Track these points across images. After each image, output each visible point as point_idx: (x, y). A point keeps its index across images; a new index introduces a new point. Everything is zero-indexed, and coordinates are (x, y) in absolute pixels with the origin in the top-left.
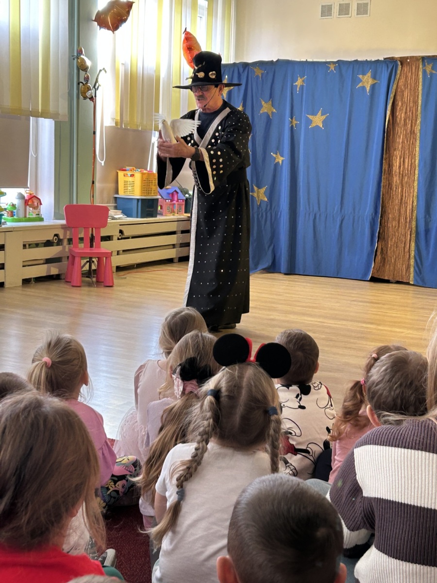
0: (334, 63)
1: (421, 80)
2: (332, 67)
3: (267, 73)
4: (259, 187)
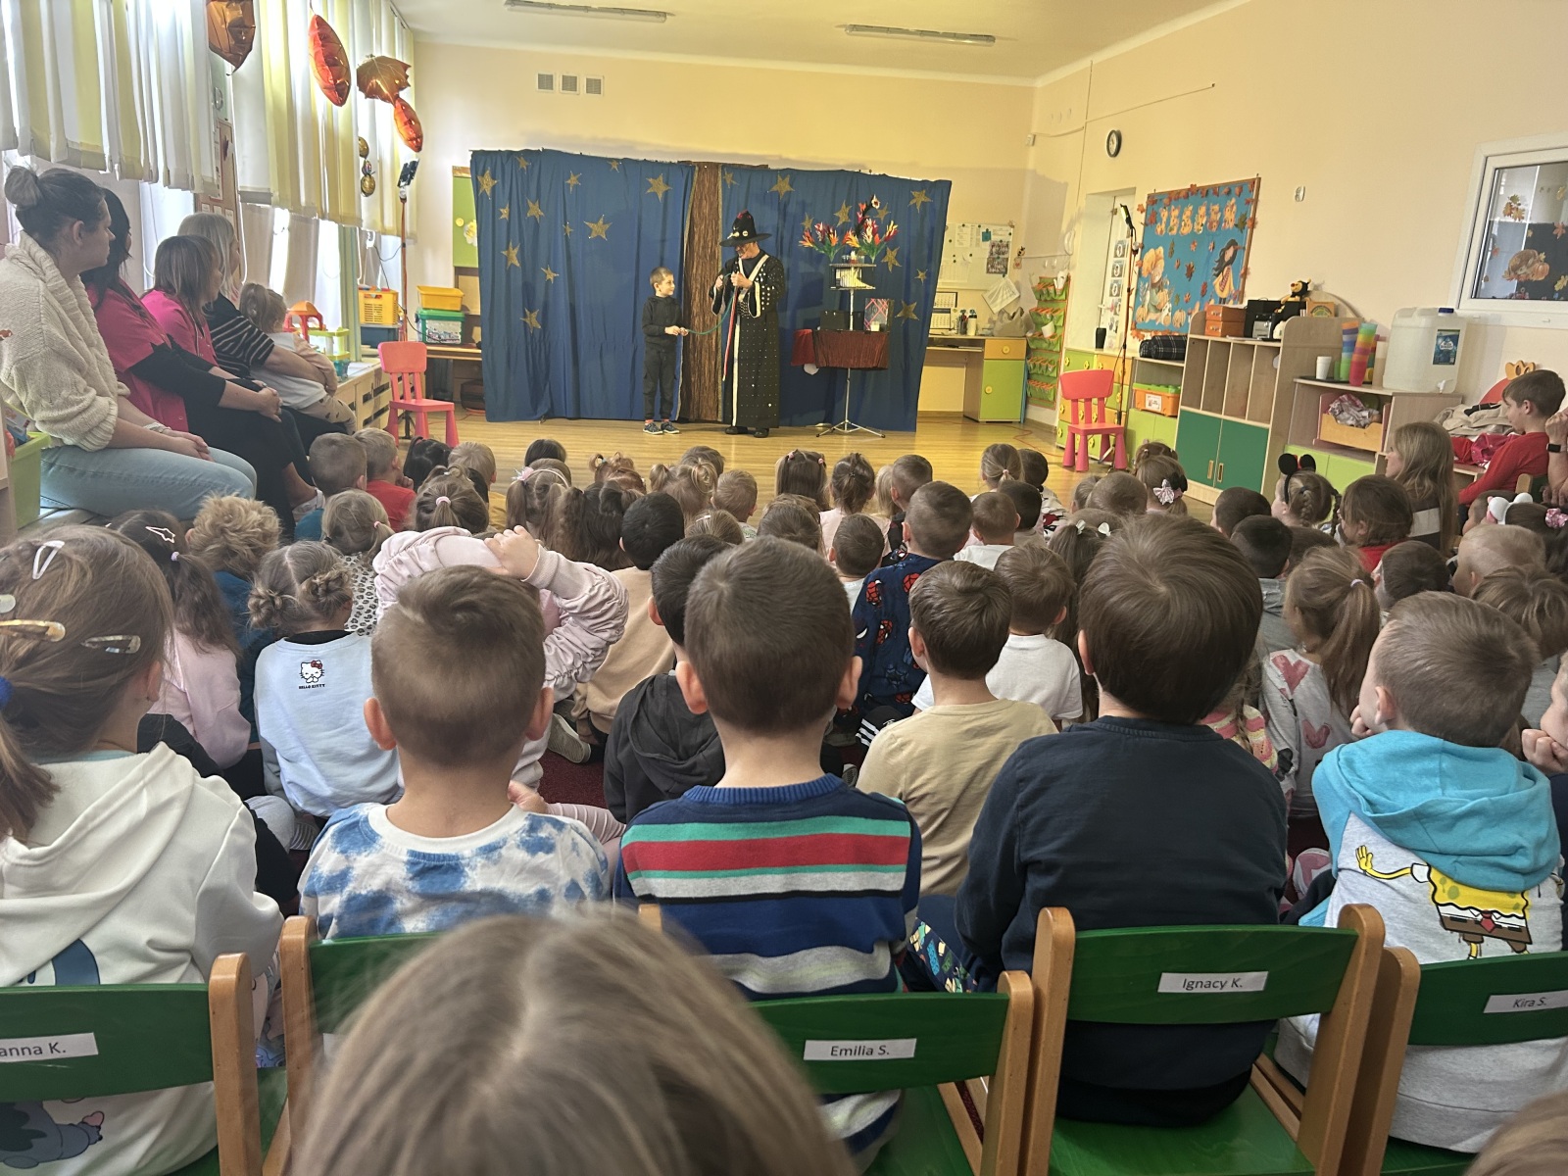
0: (617, 160)
1: (720, 191)
2: (615, 166)
3: (533, 165)
4: (531, 312)
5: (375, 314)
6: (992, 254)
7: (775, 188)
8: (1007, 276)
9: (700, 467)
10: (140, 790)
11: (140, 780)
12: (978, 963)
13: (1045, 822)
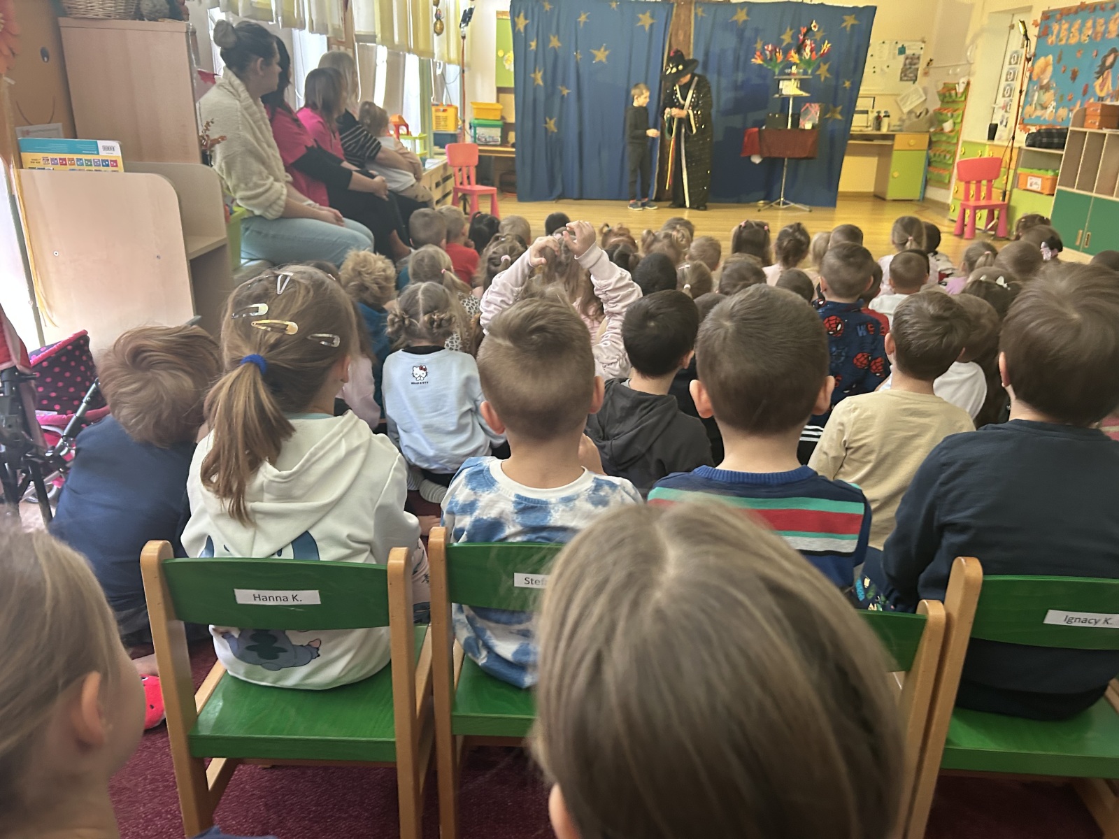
1: (693, 22)
2: (614, 5)
3: (554, 8)
5: (442, 123)
6: (905, 65)
7: (735, 18)
8: (917, 83)
9: (678, 231)
10: (340, 440)
11: (339, 434)
12: (895, 594)
13: (961, 496)
